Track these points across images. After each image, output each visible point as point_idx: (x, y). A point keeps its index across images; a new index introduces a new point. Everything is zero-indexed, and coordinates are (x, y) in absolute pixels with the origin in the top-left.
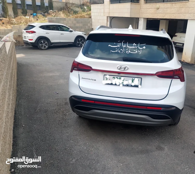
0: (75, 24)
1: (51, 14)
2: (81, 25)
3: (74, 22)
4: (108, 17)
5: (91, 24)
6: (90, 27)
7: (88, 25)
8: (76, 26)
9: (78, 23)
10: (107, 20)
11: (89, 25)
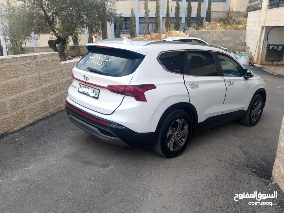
0: (221, 38)
1: (206, 26)
2: (229, 38)
3: (221, 35)
4: (263, 27)
5: (245, 38)
6: (243, 42)
7: (239, 39)
8: (223, 40)
9: (225, 35)
10: (262, 32)
11: (241, 38)
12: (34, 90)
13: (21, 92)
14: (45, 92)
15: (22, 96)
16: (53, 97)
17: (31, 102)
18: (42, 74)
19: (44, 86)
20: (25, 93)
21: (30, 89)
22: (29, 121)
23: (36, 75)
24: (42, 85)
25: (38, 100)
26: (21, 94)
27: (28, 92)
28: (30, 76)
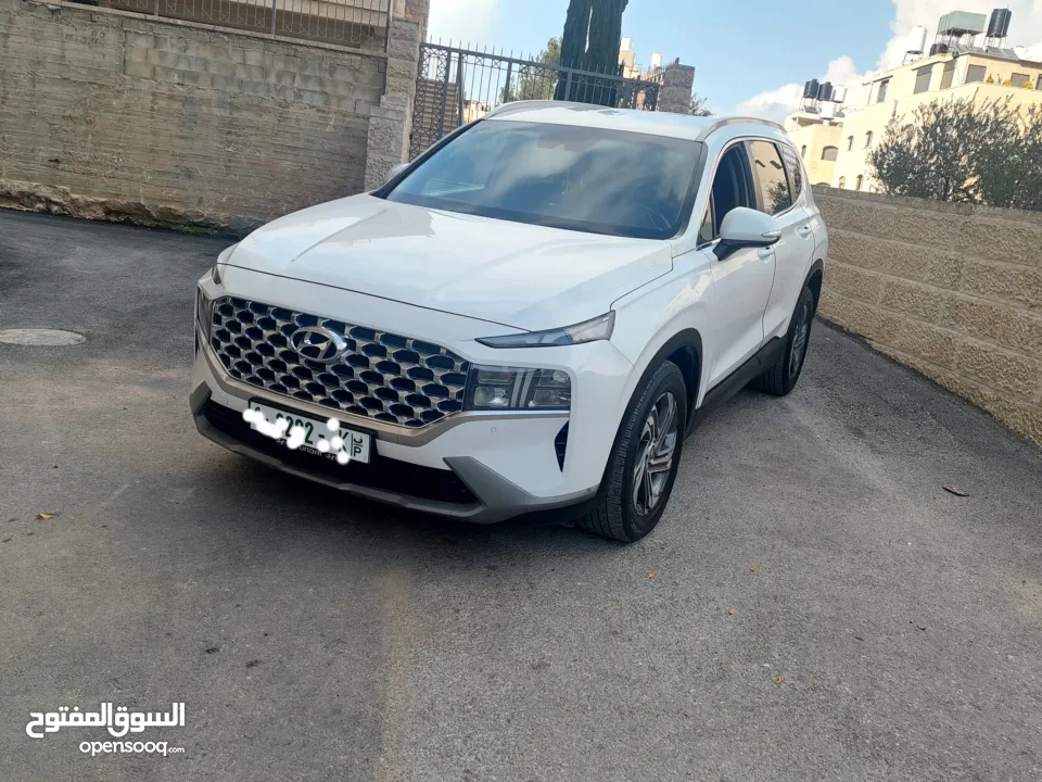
12: (933, 289)
13: (910, 277)
14: (956, 313)
15: (908, 286)
16: (971, 341)
17: (916, 312)
18: (969, 259)
19: (960, 295)
20: (912, 283)
21: (927, 282)
22: (899, 352)
23: (952, 254)
24: (956, 289)
25: (931, 321)
26: (907, 280)
27: (920, 284)
28: (937, 251)
